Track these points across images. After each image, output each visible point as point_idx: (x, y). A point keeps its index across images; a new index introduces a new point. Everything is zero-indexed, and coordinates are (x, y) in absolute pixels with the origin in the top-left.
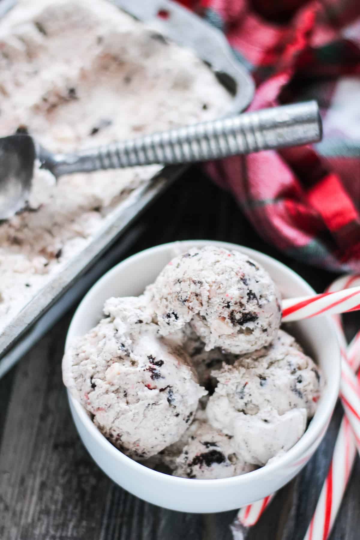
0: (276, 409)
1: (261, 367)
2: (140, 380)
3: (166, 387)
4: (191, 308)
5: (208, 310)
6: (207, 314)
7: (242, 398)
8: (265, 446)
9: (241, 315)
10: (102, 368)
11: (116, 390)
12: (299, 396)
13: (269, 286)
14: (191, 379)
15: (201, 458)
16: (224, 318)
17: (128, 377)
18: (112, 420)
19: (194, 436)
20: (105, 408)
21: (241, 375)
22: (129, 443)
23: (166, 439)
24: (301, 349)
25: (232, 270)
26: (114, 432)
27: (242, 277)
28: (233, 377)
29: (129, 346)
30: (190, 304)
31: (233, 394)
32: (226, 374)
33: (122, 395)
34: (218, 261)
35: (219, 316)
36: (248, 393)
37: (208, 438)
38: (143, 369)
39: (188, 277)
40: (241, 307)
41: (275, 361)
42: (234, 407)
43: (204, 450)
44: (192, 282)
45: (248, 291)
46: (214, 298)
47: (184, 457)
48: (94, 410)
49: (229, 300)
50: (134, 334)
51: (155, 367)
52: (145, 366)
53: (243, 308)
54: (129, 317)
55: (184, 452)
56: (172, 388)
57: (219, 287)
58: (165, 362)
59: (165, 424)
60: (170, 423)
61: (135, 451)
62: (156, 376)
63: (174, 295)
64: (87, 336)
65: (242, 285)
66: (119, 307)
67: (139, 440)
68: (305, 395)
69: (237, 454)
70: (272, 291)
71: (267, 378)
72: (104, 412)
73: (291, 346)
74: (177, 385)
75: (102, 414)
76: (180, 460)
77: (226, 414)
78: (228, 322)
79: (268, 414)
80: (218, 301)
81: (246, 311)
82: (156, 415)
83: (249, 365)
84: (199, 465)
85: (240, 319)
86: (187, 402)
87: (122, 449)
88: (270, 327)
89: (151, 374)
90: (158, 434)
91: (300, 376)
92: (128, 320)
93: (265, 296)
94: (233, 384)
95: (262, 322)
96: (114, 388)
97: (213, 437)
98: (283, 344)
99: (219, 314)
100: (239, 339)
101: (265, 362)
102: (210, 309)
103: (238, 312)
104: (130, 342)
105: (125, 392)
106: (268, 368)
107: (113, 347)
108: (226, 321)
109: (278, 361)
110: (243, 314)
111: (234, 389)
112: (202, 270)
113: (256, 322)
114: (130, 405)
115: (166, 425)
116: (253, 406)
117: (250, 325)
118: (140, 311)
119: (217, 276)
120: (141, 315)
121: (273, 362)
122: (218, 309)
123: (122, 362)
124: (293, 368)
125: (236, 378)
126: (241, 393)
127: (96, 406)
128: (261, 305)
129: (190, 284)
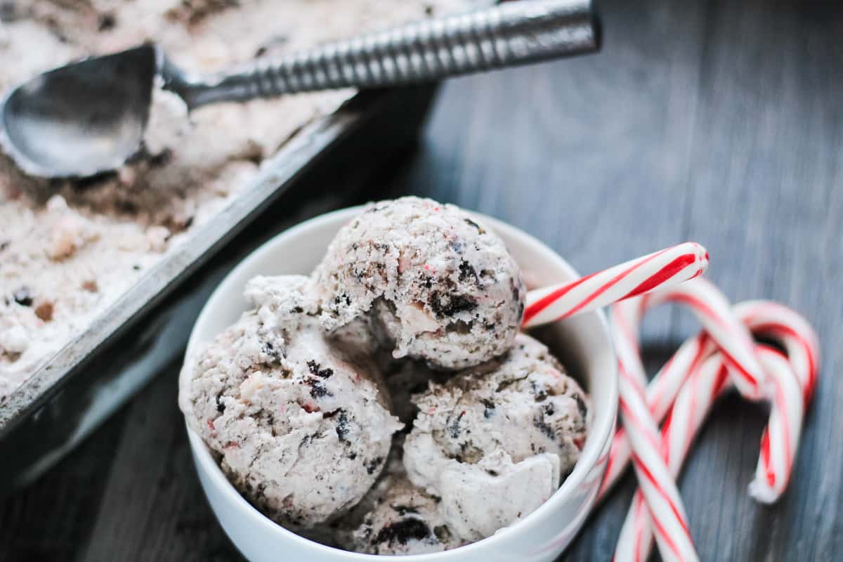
0: (508, 453)
1: (488, 388)
2: (294, 399)
3: (335, 410)
4: (370, 286)
5: (397, 291)
6: (396, 298)
7: (455, 436)
8: (491, 511)
9: (448, 299)
10: (236, 381)
11: (256, 414)
12: (548, 436)
13: (499, 259)
14: (376, 401)
15: (391, 531)
16: (421, 304)
17: (275, 392)
18: (250, 460)
19: (383, 498)
20: (238, 441)
21: (456, 400)
22: (276, 499)
23: (335, 495)
24: (560, 367)
25: (438, 230)
26: (253, 481)
27: (452, 241)
28: (441, 402)
29: (280, 347)
30: (370, 280)
31: (444, 431)
32: (432, 397)
33: (265, 421)
34: (417, 217)
35: (414, 300)
36: (465, 429)
37: (403, 500)
38: (299, 381)
39: (368, 239)
40: (450, 287)
41: (512, 381)
42: (443, 451)
43: (396, 518)
44: (373, 248)
45: (462, 263)
46: (406, 271)
47: (365, 529)
48: (223, 447)
49: (430, 275)
50: (288, 330)
51: (318, 378)
52: (304, 377)
53: (453, 288)
54: (281, 303)
55: (366, 521)
56: (345, 413)
57: (416, 255)
58: (334, 372)
59: (334, 470)
60: (339, 468)
61: (287, 515)
62: (318, 392)
63: (346, 269)
64: (219, 337)
65: (452, 253)
66: (268, 289)
67: (291, 496)
68: (559, 434)
69: (448, 526)
70: (504, 266)
71: (496, 405)
72: (237, 447)
73: (542, 358)
74: (354, 409)
75: (234, 451)
76: (358, 534)
77: (430, 461)
78: (428, 311)
79: (497, 463)
80: (413, 276)
81: (458, 294)
82: (318, 454)
83: (470, 385)
84: (388, 542)
85: (448, 306)
86: (369, 436)
87: (266, 509)
88: (500, 323)
89: (311, 388)
90: (321, 485)
91: (551, 403)
92: (280, 308)
93: (491, 272)
94: (442, 414)
95: (485, 312)
96: (252, 411)
97: (412, 499)
98: (527, 355)
99: (413, 296)
100: (449, 340)
101: (494, 381)
102: (401, 290)
103: (443, 295)
104: (281, 341)
105: (269, 416)
106: (498, 390)
107: (255, 348)
108: (424, 308)
109: (518, 380)
110: (452, 297)
111: (444, 422)
112: (390, 229)
113: (474, 312)
114: (278, 437)
115: (335, 472)
116: (474, 451)
117: (466, 317)
118: (299, 294)
119: (412, 237)
120: (301, 301)
121: (510, 381)
122: (411, 289)
123: (268, 372)
124: (538, 390)
125: (446, 404)
126: (454, 428)
127: (224, 438)
128: (482, 285)
129: (371, 250)
